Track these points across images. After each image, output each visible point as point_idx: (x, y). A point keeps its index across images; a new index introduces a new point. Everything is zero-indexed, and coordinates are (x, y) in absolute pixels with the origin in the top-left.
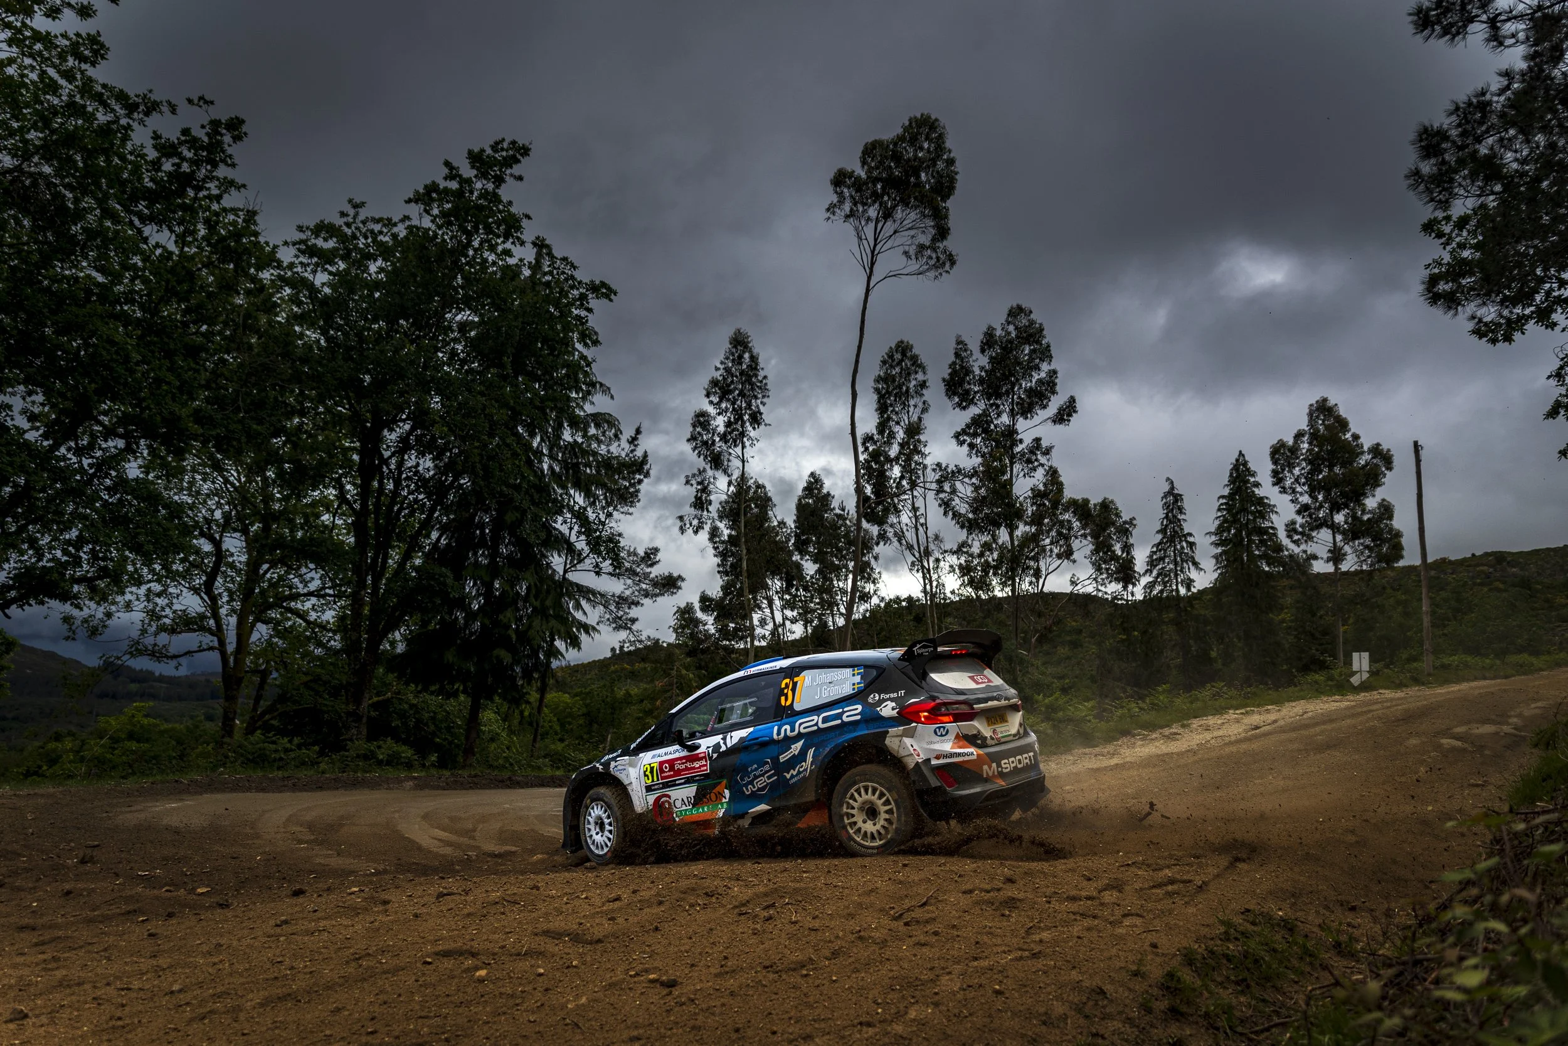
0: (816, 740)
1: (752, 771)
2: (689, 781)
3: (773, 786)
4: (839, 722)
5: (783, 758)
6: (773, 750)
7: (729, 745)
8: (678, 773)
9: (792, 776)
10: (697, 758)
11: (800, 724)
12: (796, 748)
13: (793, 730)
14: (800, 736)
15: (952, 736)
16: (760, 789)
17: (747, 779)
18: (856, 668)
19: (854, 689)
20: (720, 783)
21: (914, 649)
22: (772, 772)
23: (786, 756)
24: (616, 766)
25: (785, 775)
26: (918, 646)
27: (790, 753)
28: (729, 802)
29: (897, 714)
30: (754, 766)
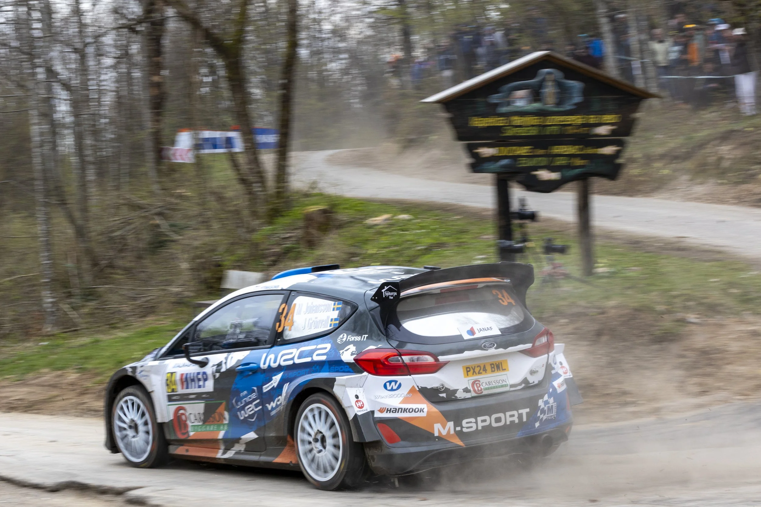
0: (290, 374)
1: (243, 396)
2: (199, 397)
3: (259, 414)
4: (308, 360)
5: (266, 388)
6: (259, 378)
7: (228, 366)
9: (273, 409)
11: (282, 356)
12: (276, 379)
15: (404, 391)
17: (239, 404)
18: (337, 303)
19: (331, 326)
20: (221, 404)
21: (383, 291)
22: (258, 401)
23: (268, 387)
24: (142, 371)
25: (267, 405)
26: (386, 288)
27: (272, 384)
28: (228, 425)
29: (354, 360)
30: (245, 392)
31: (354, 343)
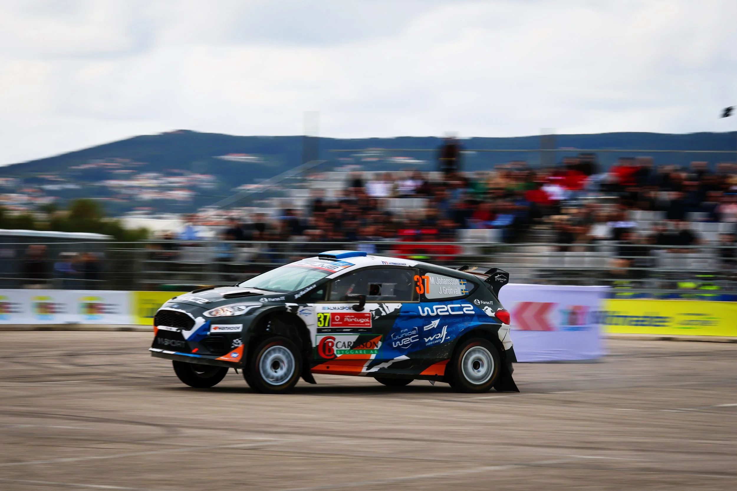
0: (448, 321)
1: (403, 333)
2: (354, 331)
3: (414, 345)
4: (462, 313)
5: (426, 328)
6: (420, 322)
7: (388, 313)
8: (347, 323)
9: (430, 341)
10: (363, 316)
11: (437, 309)
12: (435, 323)
13: (433, 312)
14: (437, 316)
16: (404, 345)
17: (397, 337)
18: (462, 280)
19: (463, 293)
20: (378, 336)
21: (496, 277)
22: (417, 336)
23: (429, 327)
24: (304, 310)
25: (425, 339)
26: (498, 276)
27: (432, 325)
28: (378, 350)
29: (495, 315)
30: (406, 330)
31: (489, 306)
